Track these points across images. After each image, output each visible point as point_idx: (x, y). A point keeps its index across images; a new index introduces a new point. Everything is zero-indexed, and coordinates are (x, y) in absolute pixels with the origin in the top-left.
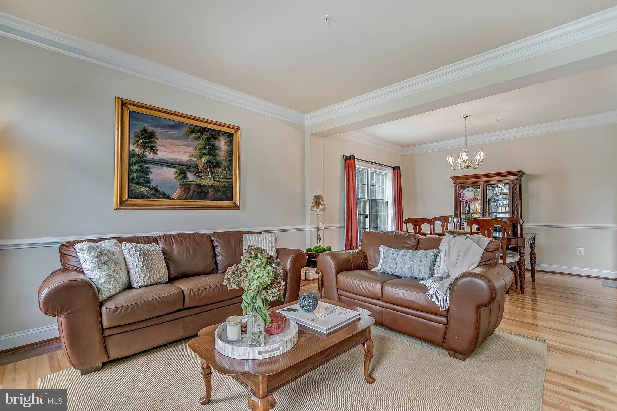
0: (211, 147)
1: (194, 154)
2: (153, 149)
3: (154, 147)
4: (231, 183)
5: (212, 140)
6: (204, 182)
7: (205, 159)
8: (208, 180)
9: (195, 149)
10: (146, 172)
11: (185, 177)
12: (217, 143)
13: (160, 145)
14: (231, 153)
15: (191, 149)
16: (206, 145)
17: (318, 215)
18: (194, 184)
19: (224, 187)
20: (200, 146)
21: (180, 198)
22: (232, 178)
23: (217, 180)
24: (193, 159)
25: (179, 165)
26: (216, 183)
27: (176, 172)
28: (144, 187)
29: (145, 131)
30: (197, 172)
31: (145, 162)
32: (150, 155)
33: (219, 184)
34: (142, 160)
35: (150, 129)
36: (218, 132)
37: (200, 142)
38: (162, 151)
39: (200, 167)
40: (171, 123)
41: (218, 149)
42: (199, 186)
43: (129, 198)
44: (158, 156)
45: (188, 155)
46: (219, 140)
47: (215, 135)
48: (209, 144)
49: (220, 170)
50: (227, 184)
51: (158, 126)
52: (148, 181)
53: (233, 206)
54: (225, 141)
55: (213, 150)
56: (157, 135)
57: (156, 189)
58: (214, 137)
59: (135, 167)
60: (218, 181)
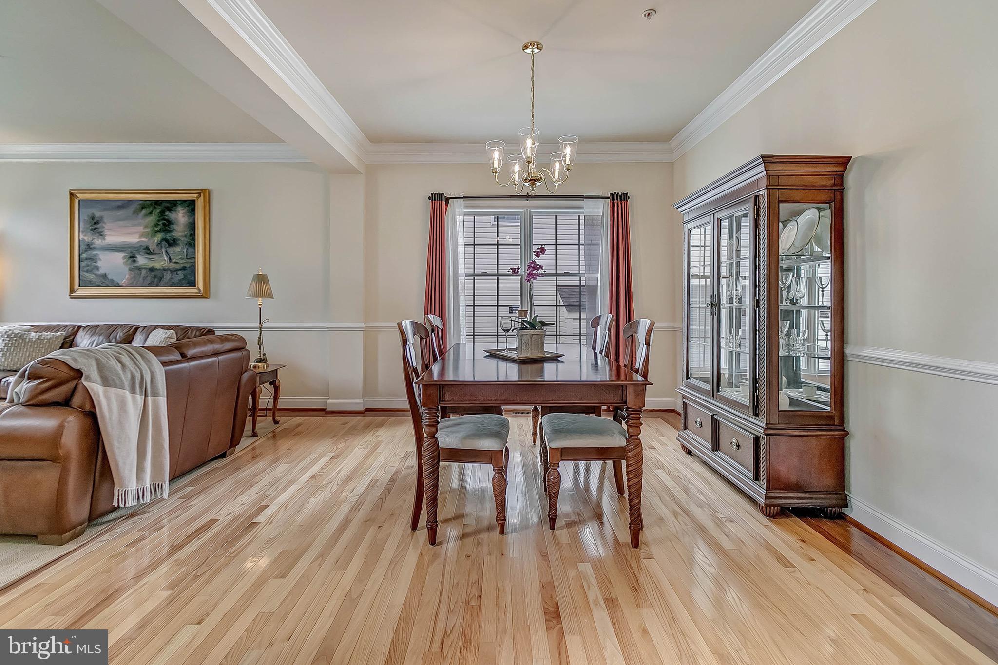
0: (165, 222)
1: (144, 234)
2: (101, 235)
3: (102, 232)
4: (194, 264)
5: (167, 213)
6: (157, 265)
7: (160, 236)
8: (162, 263)
9: (146, 227)
10: (93, 259)
11: (134, 261)
12: (172, 216)
13: (108, 230)
14: (192, 227)
15: (141, 229)
16: (159, 221)
17: (260, 307)
18: (145, 269)
19: (184, 269)
20: (153, 223)
21: (131, 285)
22: (195, 258)
23: (174, 261)
24: (144, 239)
25: (129, 248)
26: (173, 266)
27: (125, 256)
28: (93, 275)
29: (93, 218)
30: (148, 254)
31: (94, 249)
32: (98, 242)
33: (177, 266)
34: (89, 247)
35: (98, 214)
36: (175, 202)
37: (152, 218)
38: (110, 235)
39: (151, 248)
40: (119, 204)
41: (173, 224)
42: (152, 270)
43: (79, 286)
44: (106, 241)
45: (137, 236)
46: (175, 211)
47: (171, 205)
48: (164, 219)
49: (177, 249)
50: (188, 265)
51: (106, 210)
52: (97, 268)
53: (197, 293)
54: (184, 211)
55: (166, 225)
56: (105, 220)
57: (104, 276)
58: (170, 210)
59: (84, 256)
60: (176, 263)
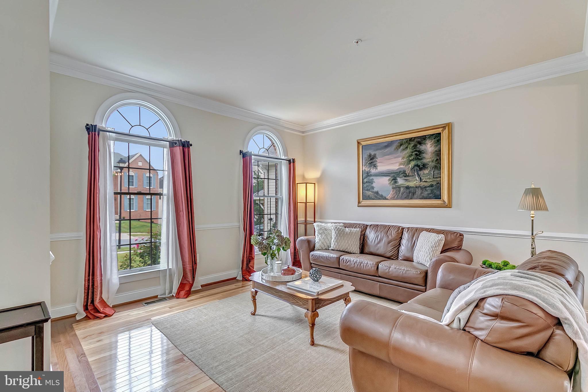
0: (417, 152)
1: (402, 163)
2: (375, 166)
3: (375, 164)
4: (439, 182)
5: (418, 146)
6: (411, 184)
7: (413, 163)
8: (415, 182)
9: (403, 158)
10: (371, 182)
11: (396, 182)
12: (422, 147)
13: (379, 162)
14: (438, 153)
15: (400, 160)
16: (412, 152)
17: (532, 218)
18: (403, 187)
19: (432, 186)
20: (407, 155)
21: (393, 198)
22: (441, 177)
23: (423, 180)
24: (402, 166)
25: (392, 173)
26: (423, 184)
27: (390, 179)
28: (370, 192)
29: (370, 155)
30: (405, 176)
31: (371, 175)
32: (373, 171)
33: (426, 184)
34: (368, 174)
35: (373, 153)
36: (424, 137)
37: (407, 151)
38: (380, 166)
39: (407, 172)
40: (386, 144)
41: (423, 153)
42: (408, 188)
43: (363, 200)
44: (378, 170)
45: (398, 164)
46: (425, 144)
47: (422, 140)
48: (416, 151)
49: (426, 171)
50: (434, 183)
51: (377, 150)
52: (373, 188)
53: (442, 204)
54: (431, 143)
55: (418, 154)
56: (377, 156)
57: (377, 193)
58: (420, 143)
59: (365, 180)
60: (424, 182)
